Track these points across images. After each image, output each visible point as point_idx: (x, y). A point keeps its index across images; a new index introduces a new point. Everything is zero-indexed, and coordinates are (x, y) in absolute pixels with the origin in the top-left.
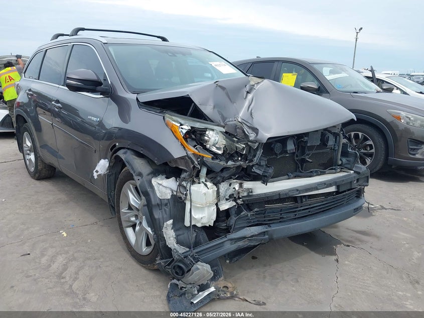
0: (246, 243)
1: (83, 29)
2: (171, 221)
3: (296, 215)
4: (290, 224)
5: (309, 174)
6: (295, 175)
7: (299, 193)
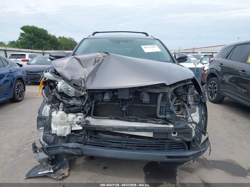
0: (70, 151)
1: (98, 32)
2: (43, 128)
3: (122, 145)
4: (98, 148)
5: (128, 119)
6: (115, 117)
7: (113, 130)
